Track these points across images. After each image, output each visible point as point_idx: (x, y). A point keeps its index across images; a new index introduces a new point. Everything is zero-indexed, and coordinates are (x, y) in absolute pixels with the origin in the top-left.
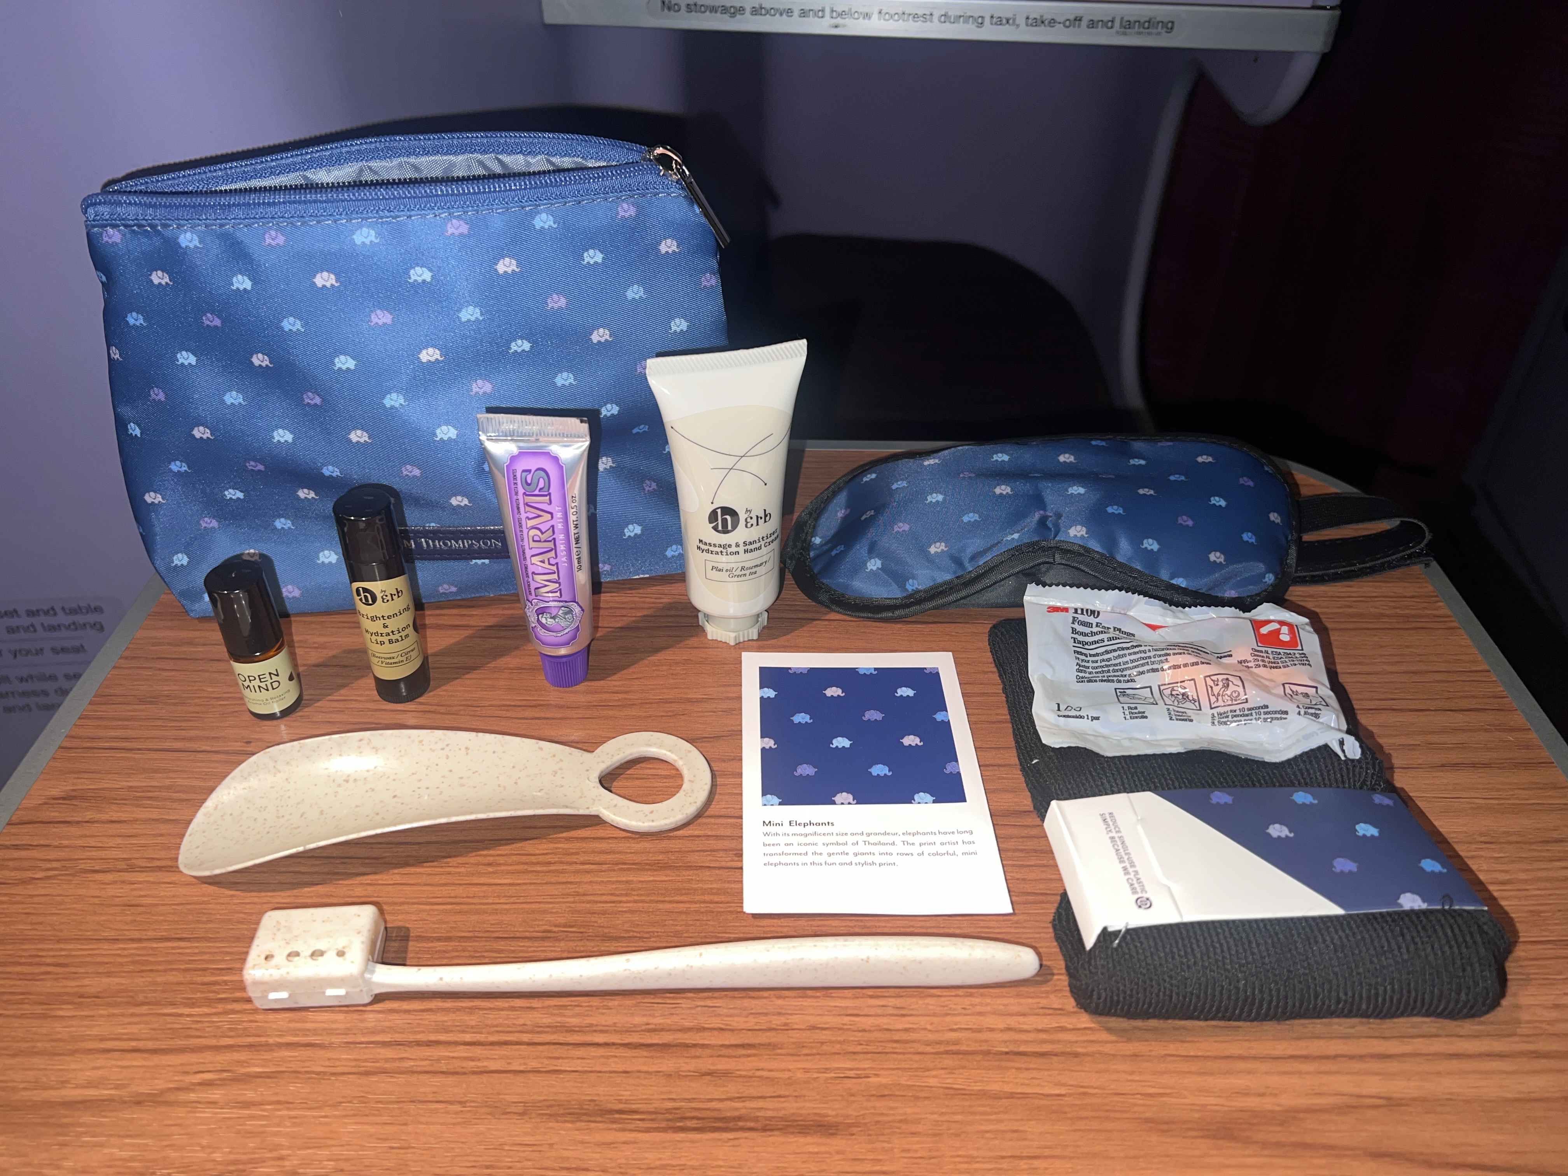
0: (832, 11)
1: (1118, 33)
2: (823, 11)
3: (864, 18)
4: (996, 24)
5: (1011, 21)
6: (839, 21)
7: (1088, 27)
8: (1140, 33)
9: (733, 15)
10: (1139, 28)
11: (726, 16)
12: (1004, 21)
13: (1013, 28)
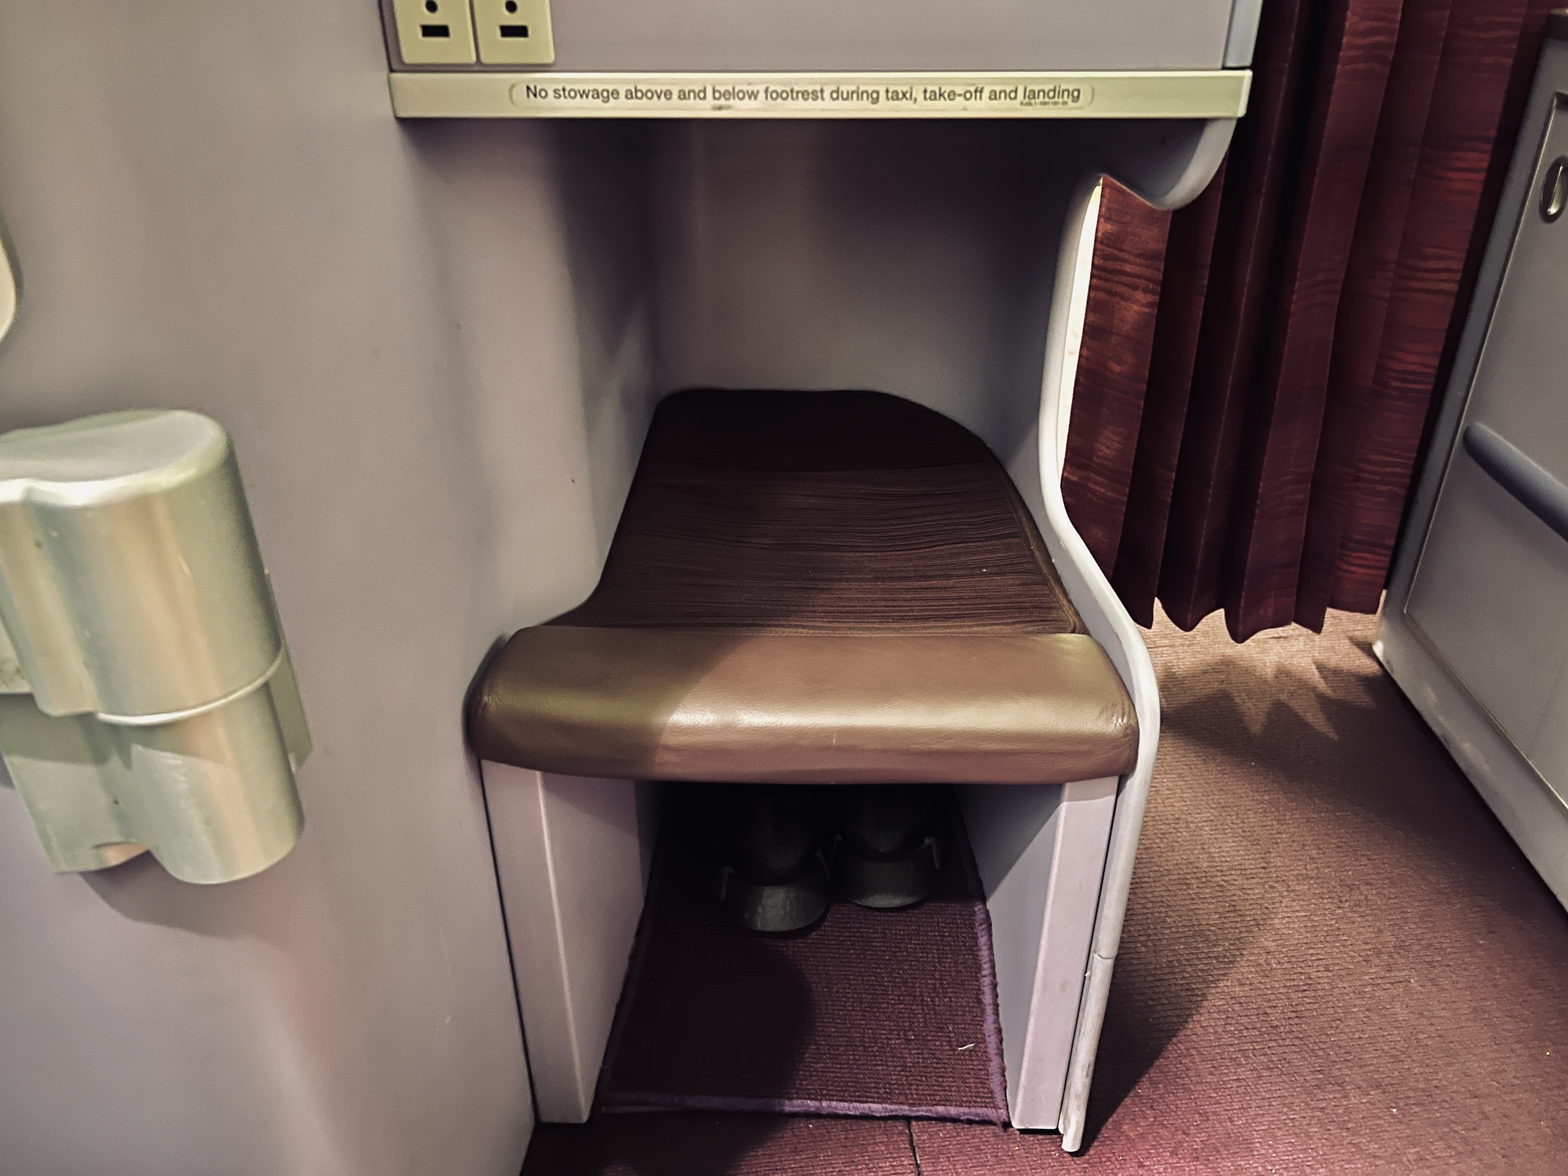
0: (714, 91)
1: (1022, 103)
2: (704, 91)
3: (750, 98)
4: (892, 99)
5: (908, 95)
6: (722, 102)
7: (990, 98)
8: (1045, 103)
9: (606, 100)
10: (1044, 97)
11: (599, 101)
12: (901, 96)
13: (911, 102)
